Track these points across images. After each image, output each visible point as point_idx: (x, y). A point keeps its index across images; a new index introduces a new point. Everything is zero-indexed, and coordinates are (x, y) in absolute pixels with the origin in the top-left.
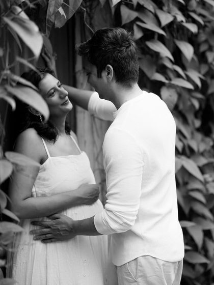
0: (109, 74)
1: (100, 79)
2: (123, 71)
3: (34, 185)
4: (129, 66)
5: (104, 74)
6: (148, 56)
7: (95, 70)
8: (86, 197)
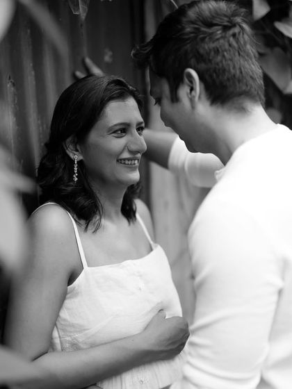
0: (192, 89)
1: (175, 104)
2: (220, 77)
3: (56, 325)
4: (234, 67)
5: (183, 92)
6: (278, 50)
7: (166, 88)
8: (162, 348)
